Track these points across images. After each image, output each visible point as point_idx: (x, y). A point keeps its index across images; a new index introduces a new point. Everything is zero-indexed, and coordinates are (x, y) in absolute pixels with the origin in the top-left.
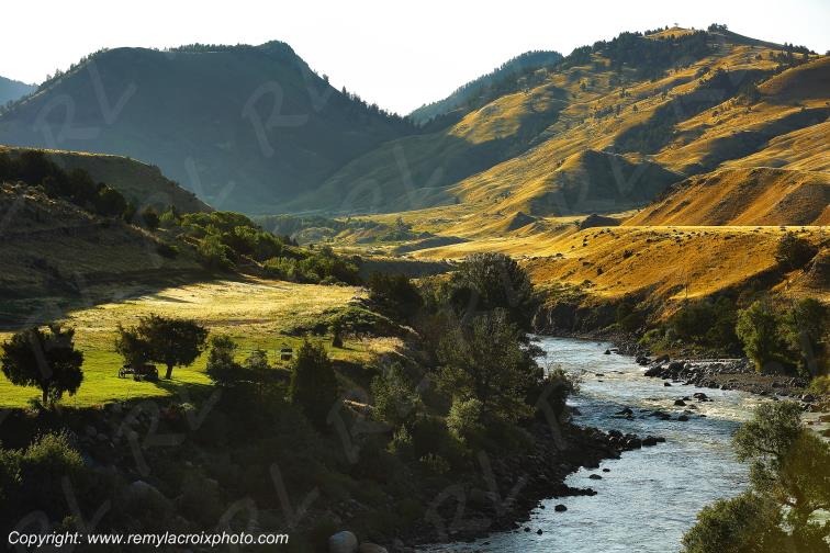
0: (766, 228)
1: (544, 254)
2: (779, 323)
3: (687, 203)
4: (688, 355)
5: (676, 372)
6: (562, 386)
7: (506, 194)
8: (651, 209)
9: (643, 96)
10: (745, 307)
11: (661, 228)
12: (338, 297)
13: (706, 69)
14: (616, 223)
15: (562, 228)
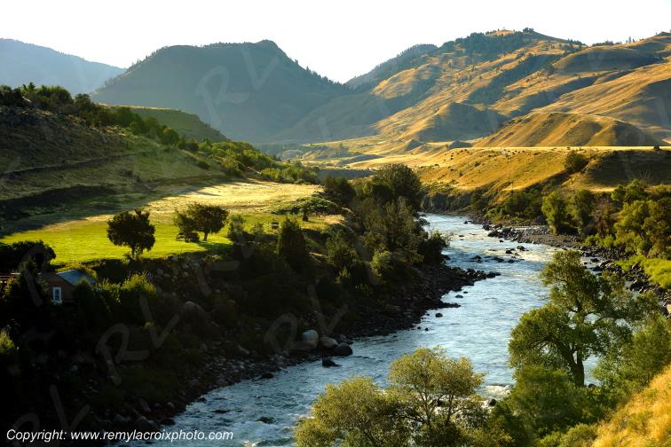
0: (559, 148)
1: (428, 164)
2: (567, 204)
3: (511, 134)
4: (513, 223)
5: (506, 234)
6: (439, 242)
7: (404, 129)
8: (491, 137)
9: (485, 70)
10: (547, 195)
11: (496, 149)
12: (306, 191)
13: (523, 54)
14: (470, 145)
15: (438, 149)
